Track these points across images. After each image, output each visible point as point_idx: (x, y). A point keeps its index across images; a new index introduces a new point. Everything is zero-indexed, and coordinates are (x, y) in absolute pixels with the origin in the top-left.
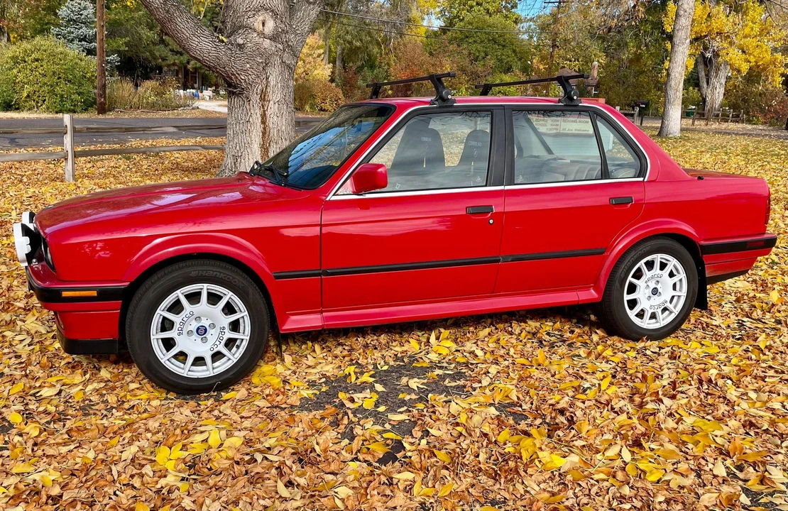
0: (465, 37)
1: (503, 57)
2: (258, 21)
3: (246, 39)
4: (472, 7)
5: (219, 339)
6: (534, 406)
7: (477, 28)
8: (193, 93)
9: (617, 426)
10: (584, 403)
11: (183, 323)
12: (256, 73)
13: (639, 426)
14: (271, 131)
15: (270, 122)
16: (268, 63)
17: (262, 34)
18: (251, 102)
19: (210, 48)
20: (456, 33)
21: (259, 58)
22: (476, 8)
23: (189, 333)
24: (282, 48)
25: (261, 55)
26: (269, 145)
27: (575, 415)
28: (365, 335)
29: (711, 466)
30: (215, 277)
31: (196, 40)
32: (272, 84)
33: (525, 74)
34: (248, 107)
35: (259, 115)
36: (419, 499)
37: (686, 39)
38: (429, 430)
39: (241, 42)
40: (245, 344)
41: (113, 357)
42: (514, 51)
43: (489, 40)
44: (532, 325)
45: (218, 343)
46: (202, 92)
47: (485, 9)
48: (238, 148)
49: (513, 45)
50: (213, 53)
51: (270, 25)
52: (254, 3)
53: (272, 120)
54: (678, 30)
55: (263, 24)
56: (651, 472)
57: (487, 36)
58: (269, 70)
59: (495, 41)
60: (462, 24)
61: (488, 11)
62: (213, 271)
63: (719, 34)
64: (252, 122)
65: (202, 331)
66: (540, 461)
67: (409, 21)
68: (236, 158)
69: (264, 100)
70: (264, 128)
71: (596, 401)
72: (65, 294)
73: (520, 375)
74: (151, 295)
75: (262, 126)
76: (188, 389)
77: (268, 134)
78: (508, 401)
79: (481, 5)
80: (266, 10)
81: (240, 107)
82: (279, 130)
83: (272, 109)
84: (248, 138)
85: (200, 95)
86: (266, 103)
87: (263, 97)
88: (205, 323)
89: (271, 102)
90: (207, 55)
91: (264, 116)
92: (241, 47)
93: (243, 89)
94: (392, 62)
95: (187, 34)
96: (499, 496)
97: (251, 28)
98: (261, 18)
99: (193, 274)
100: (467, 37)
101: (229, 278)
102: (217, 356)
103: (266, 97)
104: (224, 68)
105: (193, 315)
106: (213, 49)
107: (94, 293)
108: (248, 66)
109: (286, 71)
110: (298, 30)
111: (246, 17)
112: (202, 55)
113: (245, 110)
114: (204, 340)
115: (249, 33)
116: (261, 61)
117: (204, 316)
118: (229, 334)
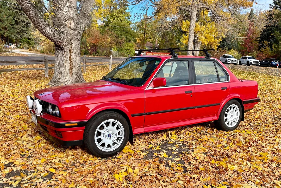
0: (113, 29)
1: (127, 36)
2: (68, 23)
3: (64, 29)
4: (115, 18)
5: (115, 138)
6: (214, 153)
7: (117, 26)
8: (7, 46)
9: (241, 156)
10: (227, 150)
11: (104, 133)
12: (68, 42)
13: (247, 156)
14: (73, 63)
15: (72, 60)
16: (72, 39)
17: (70, 28)
18: (66, 53)
19: (52, 32)
20: (110, 27)
21: (69, 36)
22: (116, 18)
23: (106, 136)
24: (77, 33)
25: (70, 35)
26: (73, 69)
27: (228, 154)
28: (148, 134)
29: (271, 165)
30: (115, 117)
31: (47, 29)
32: (73, 46)
33: (135, 43)
34: (64, 55)
35: (69, 58)
36: (203, 182)
37: (193, 34)
38: (191, 162)
39: (63, 30)
40: (122, 139)
41: (70, 147)
42: (131, 34)
43: (122, 30)
44: (194, 128)
45: (115, 139)
46: (10, 46)
47: (119, 19)
48: (60, 70)
49: (130, 32)
50: (53, 34)
51: (73, 25)
52: (66, 16)
53: (74, 59)
54: (190, 31)
55: (70, 24)
56: (259, 168)
57: (121, 29)
58: (73, 41)
59: (124, 30)
60: (112, 24)
61: (121, 20)
62: (114, 115)
63: (198, 32)
64: (66, 60)
65: (110, 135)
66: (229, 168)
67: (92, 21)
68: (59, 74)
69: (71, 52)
70: (71, 62)
71: (231, 149)
72: (66, 125)
73: (203, 144)
74: (95, 124)
75: (70, 62)
76: (105, 156)
77: (72, 64)
78: (205, 152)
79: (118, 17)
80: (71, 19)
81: (61, 54)
82: (76, 63)
83: (74, 55)
84: (64, 66)
85: (10, 47)
86: (71, 53)
87: (70, 51)
88: (111, 132)
89: (73, 53)
90: (50, 35)
91: (70, 58)
92: (63, 32)
93: (63, 48)
94: (87, 36)
95: (44, 27)
96: (224, 179)
97: (66, 26)
98: (69, 22)
99: (108, 116)
100: (114, 29)
101: (118, 117)
102: (114, 143)
103: (71, 51)
104: (56, 40)
105: (107, 130)
106: (53, 33)
107: (77, 124)
108: (65, 39)
109: (78, 41)
110: (81, 26)
111: (64, 21)
112: (49, 35)
113: (63, 56)
114: (110, 139)
115: (65, 27)
116: (70, 38)
117: (110, 130)
118: (118, 136)
